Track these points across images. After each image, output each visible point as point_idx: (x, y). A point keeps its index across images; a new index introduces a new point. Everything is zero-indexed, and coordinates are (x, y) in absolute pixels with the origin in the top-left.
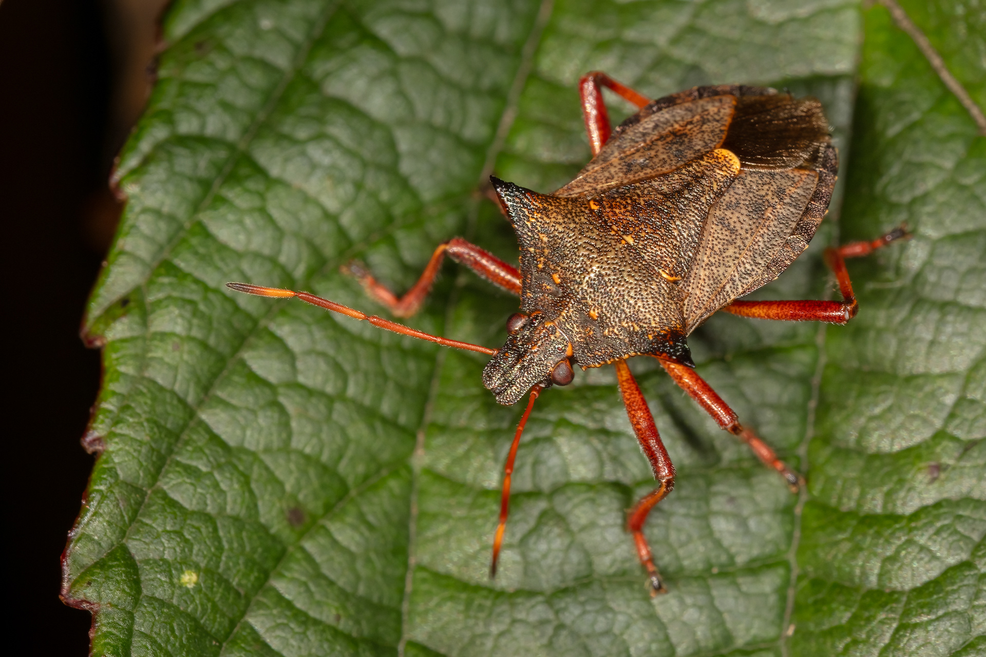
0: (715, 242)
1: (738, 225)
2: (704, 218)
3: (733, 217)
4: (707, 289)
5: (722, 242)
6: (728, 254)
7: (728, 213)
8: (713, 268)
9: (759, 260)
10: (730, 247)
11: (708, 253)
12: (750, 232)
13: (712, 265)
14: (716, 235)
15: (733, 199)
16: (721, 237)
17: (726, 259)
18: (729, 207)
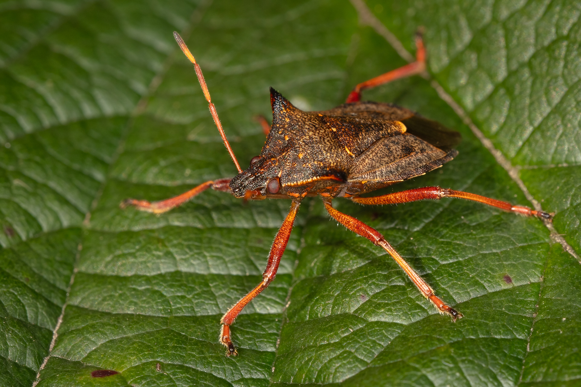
0: (379, 152)
1: (394, 151)
2: (378, 139)
3: (393, 147)
4: (366, 168)
5: (383, 153)
6: (384, 159)
7: (391, 145)
8: (374, 162)
9: (399, 169)
10: (386, 157)
11: (374, 155)
12: (399, 156)
13: (373, 160)
14: (381, 149)
15: (396, 141)
16: (383, 151)
17: (382, 161)
18: (393, 142)
